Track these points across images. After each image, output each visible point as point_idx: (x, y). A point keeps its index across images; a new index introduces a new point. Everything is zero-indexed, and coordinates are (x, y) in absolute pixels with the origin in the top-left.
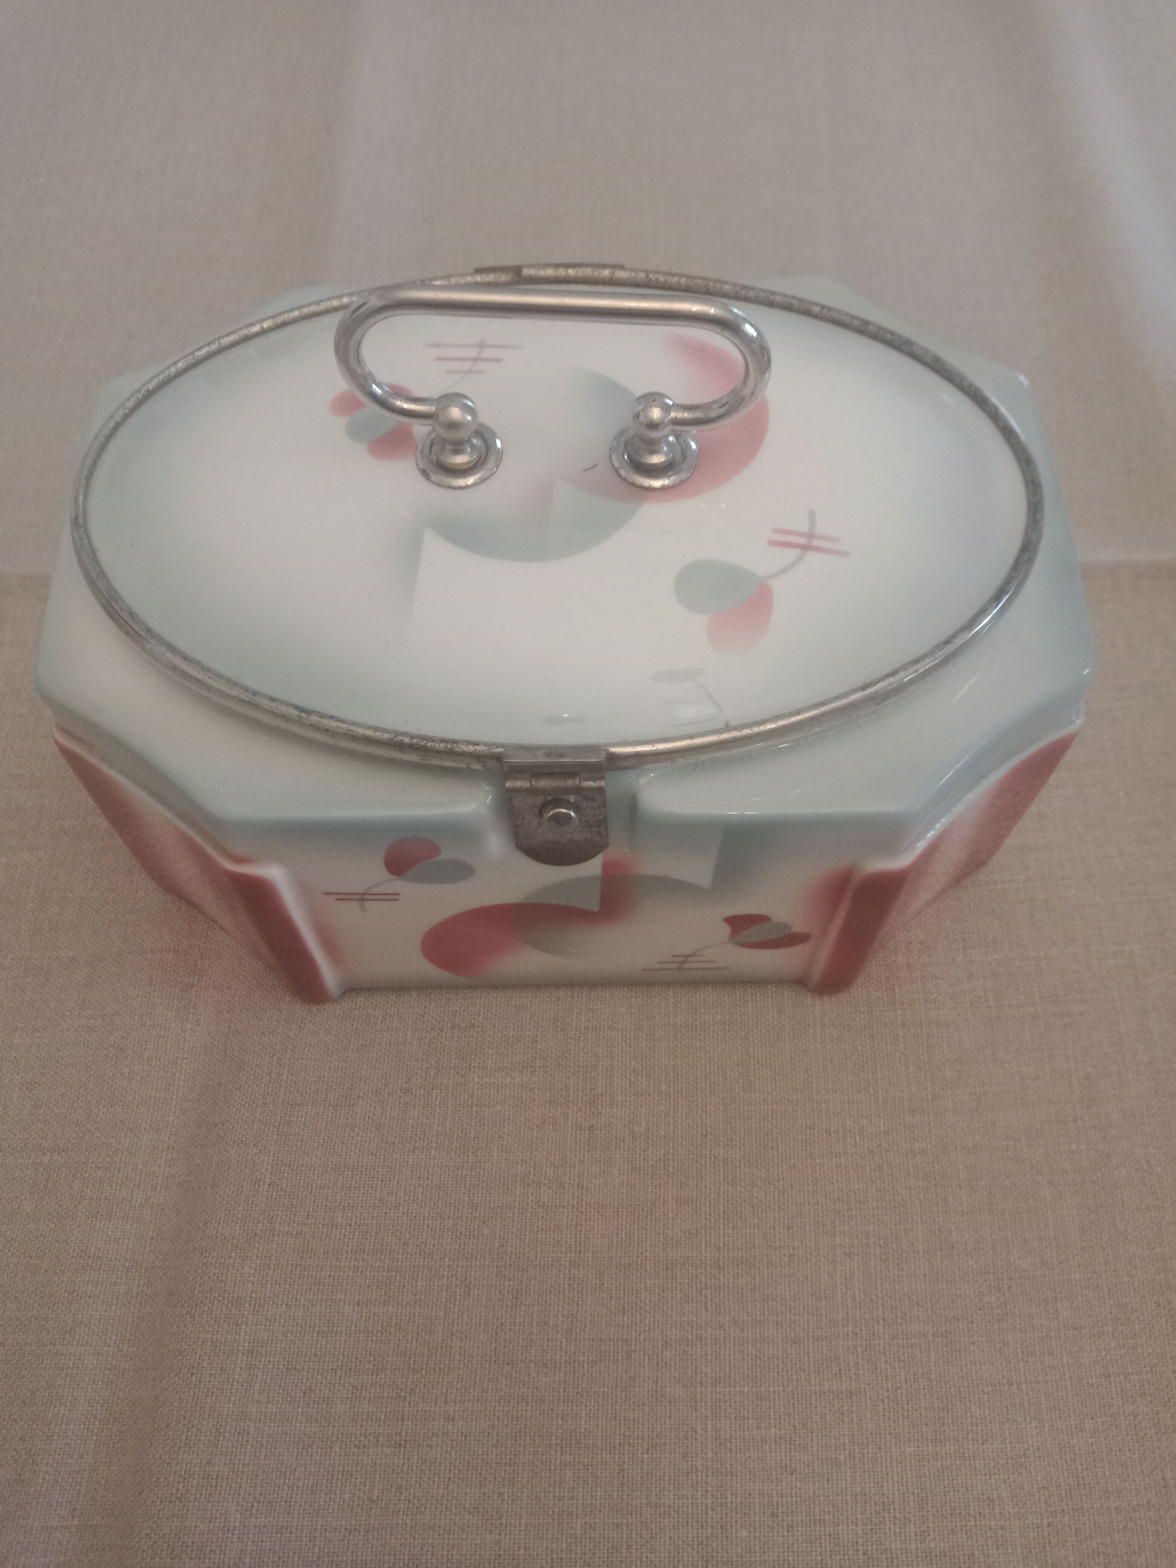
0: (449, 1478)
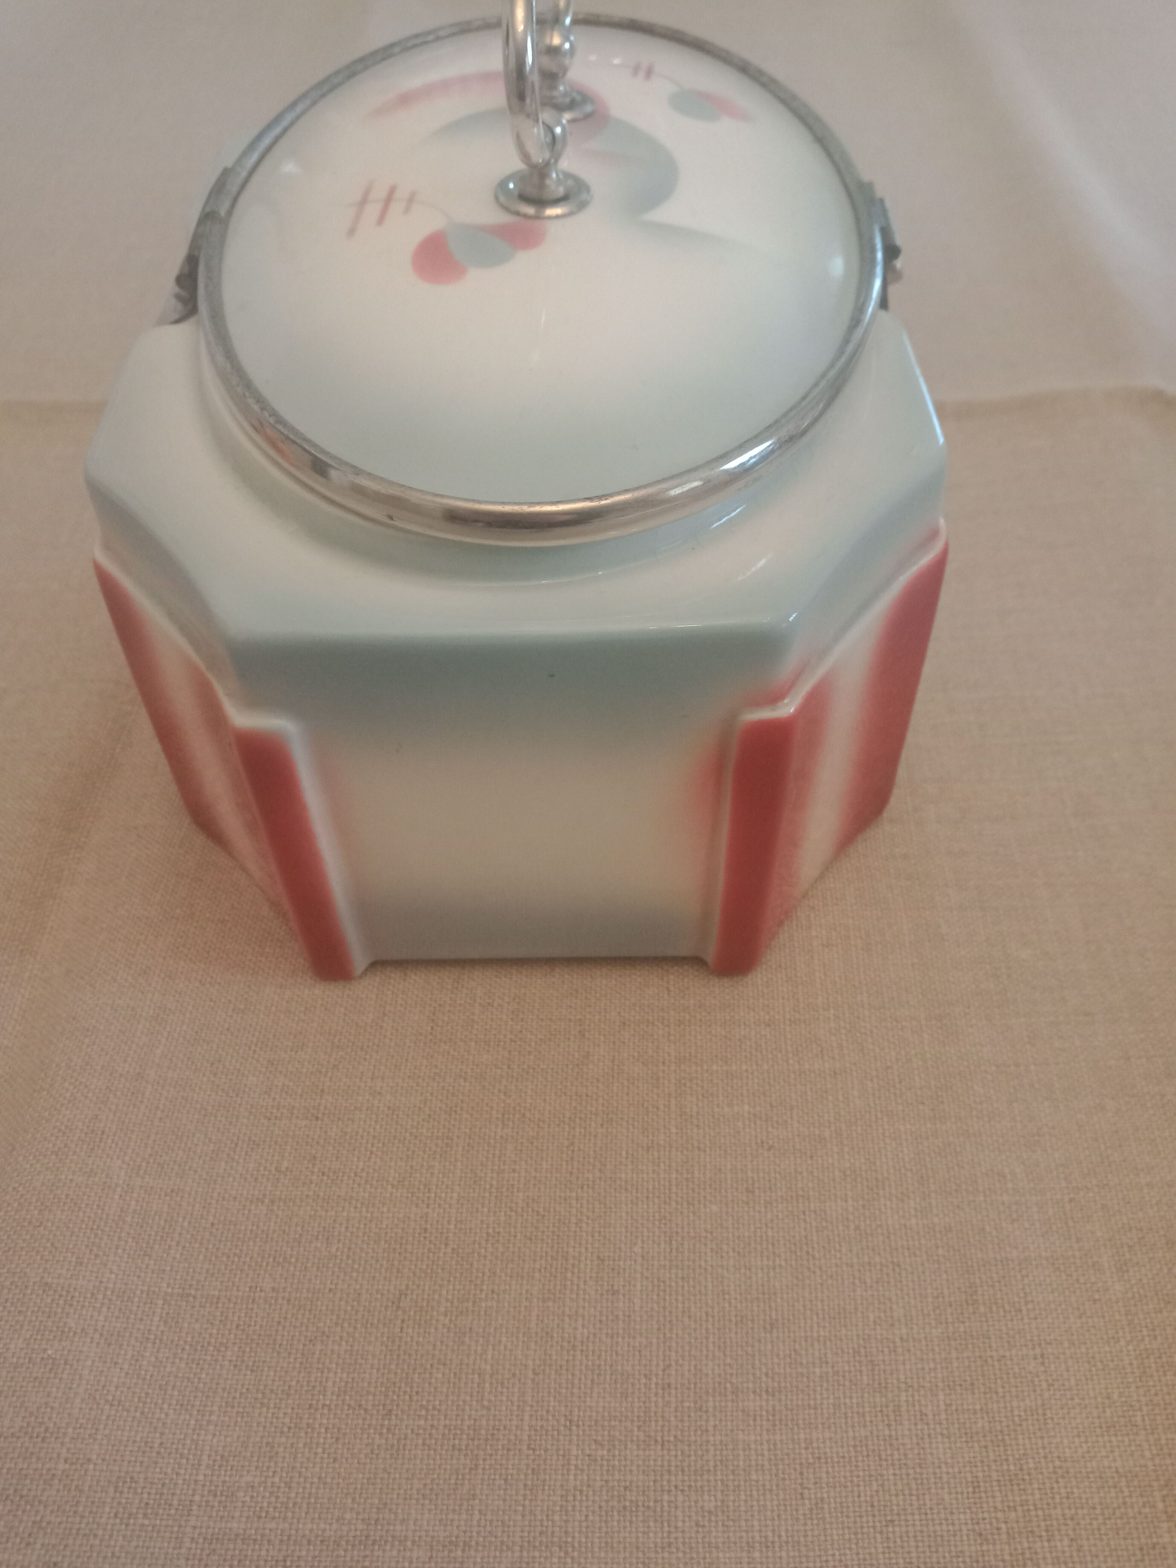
0: (371, 1153)
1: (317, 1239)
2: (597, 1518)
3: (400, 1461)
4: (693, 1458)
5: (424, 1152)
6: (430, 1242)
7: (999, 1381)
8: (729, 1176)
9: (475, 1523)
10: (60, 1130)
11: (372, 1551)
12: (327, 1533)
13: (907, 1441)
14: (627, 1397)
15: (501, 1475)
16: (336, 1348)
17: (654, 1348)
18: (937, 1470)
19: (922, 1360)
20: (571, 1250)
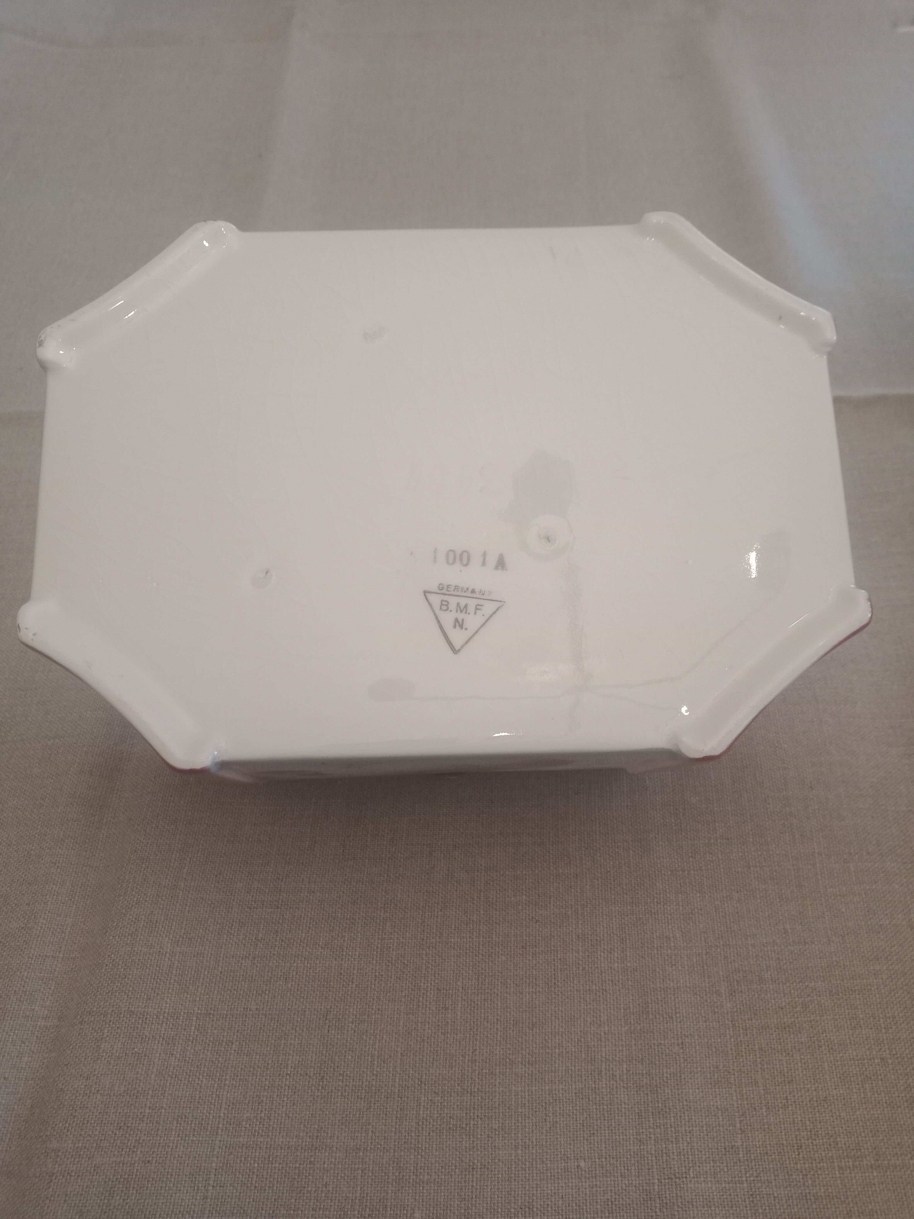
1: (280, 979)
2: (435, 1134)
3: (329, 1105)
4: (487, 1101)
5: (339, 927)
6: (344, 981)
7: (657, 1057)
8: (513, 939)
9: (370, 1137)
10: (132, 921)
11: (315, 1153)
12: (291, 1144)
13: (604, 1090)
14: (452, 1068)
15: (383, 1112)
16: (293, 1042)
17: (467, 1040)
18: (620, 1107)
19: (615, 1045)
20: (422, 984)
